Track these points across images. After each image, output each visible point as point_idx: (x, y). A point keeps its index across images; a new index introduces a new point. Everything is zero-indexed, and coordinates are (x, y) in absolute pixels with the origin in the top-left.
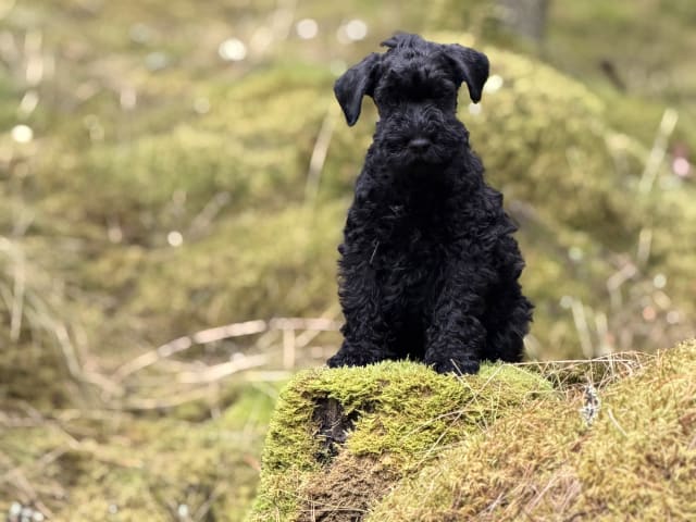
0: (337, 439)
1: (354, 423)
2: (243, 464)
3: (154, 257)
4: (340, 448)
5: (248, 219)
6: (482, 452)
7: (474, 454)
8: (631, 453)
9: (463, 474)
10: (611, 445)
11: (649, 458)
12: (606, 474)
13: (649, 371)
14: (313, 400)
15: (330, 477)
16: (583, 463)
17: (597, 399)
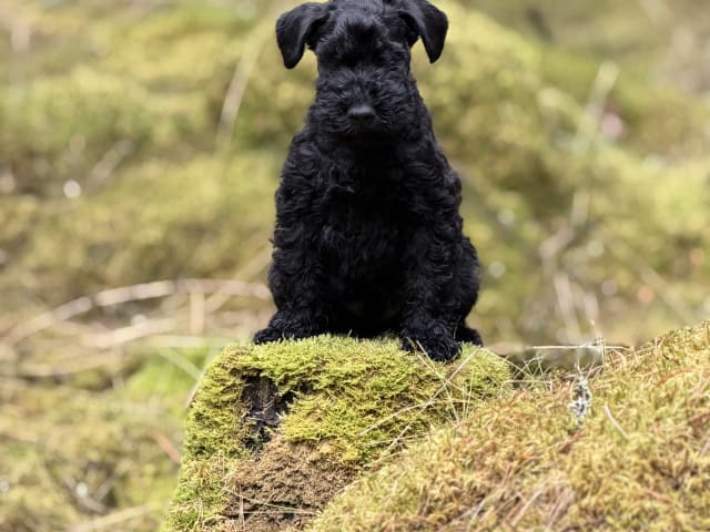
0: (269, 422)
1: (289, 405)
2: (150, 440)
3: (49, 209)
4: (272, 433)
5: (151, 170)
6: (453, 450)
7: (445, 452)
8: (634, 459)
9: (432, 475)
10: (609, 449)
11: (654, 465)
12: (604, 481)
13: (646, 362)
14: (243, 377)
15: (260, 466)
16: (576, 468)
17: (589, 392)
